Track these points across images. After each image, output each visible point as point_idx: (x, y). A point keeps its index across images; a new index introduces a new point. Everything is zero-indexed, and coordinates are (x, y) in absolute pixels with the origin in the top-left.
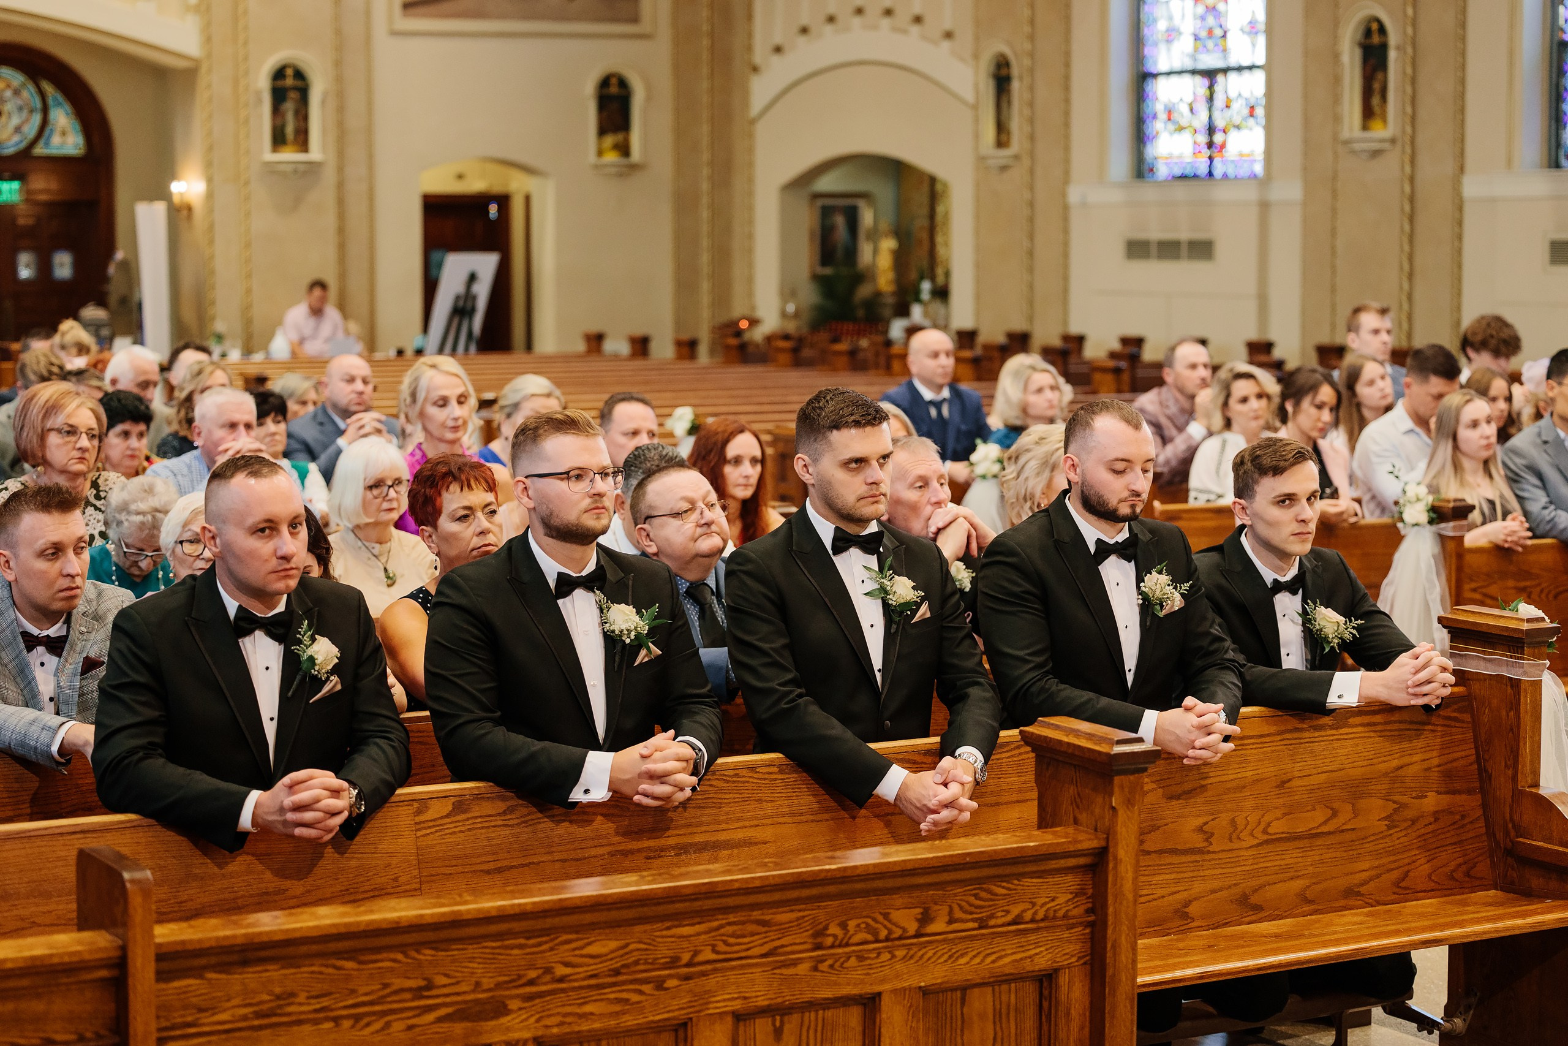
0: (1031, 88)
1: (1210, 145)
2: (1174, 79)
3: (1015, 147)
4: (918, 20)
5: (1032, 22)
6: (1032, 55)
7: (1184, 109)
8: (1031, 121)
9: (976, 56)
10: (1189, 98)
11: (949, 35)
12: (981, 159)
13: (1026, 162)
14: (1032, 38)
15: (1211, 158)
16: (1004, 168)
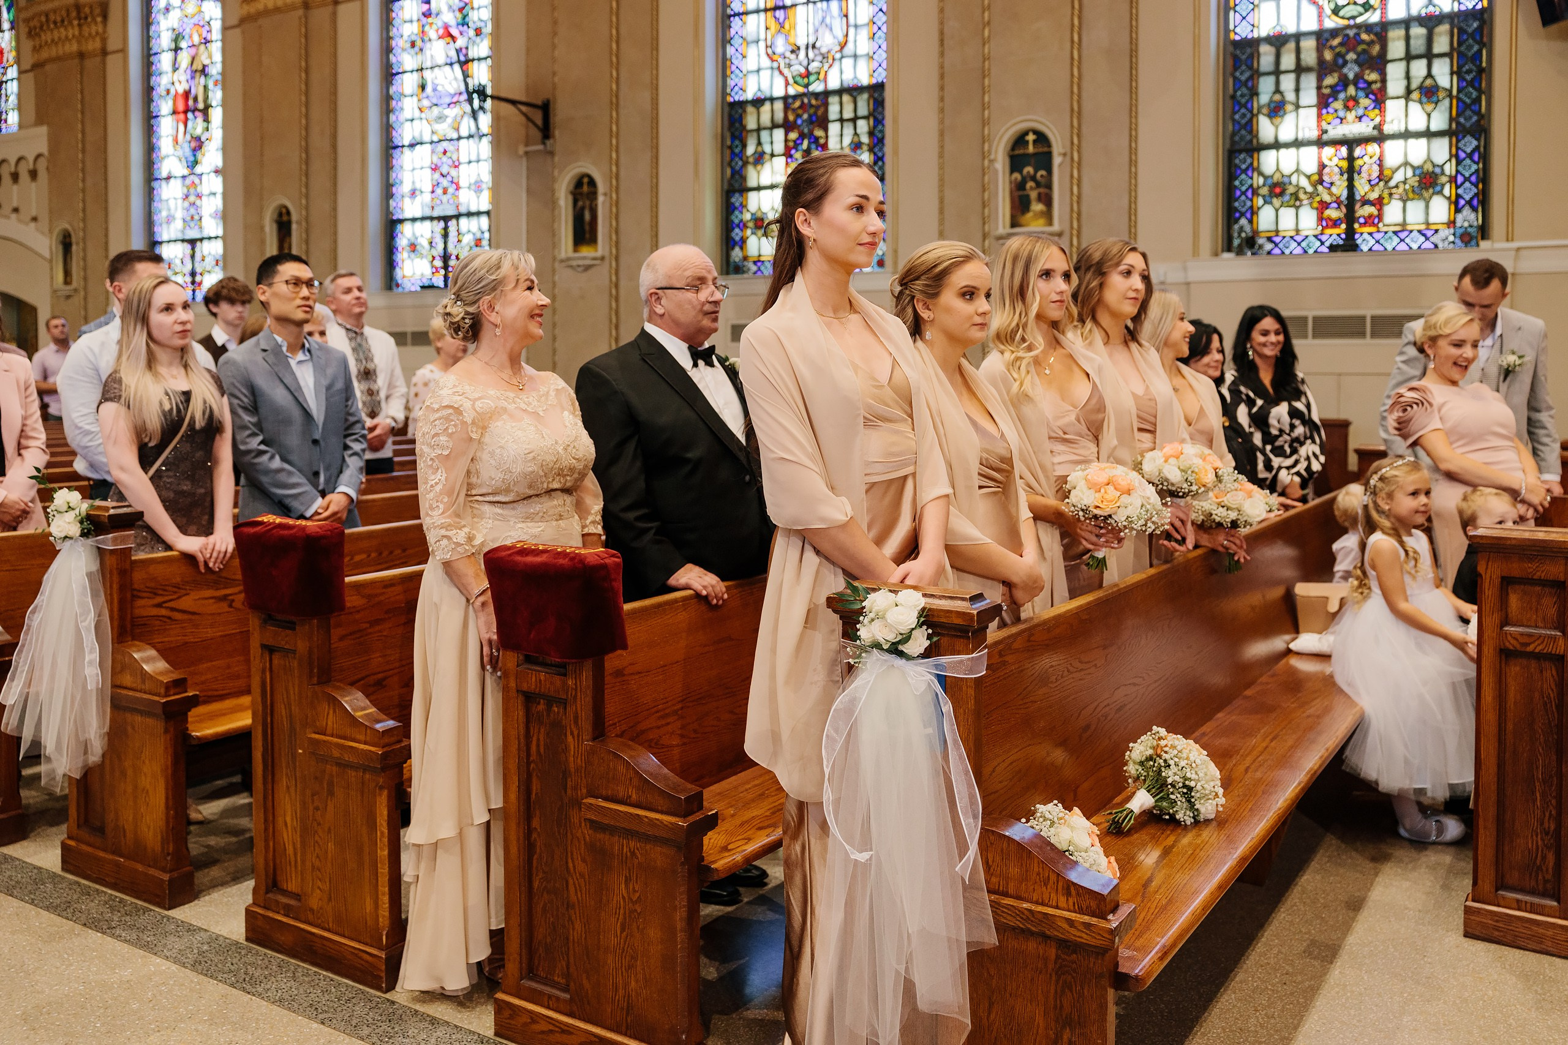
0: (84, 250)
1: (193, 283)
2: (172, 245)
3: (75, 284)
4: (16, 210)
5: (84, 210)
6: (84, 230)
7: (178, 262)
8: (85, 269)
9: (51, 231)
10: (180, 256)
11: (35, 219)
12: (55, 291)
13: (82, 293)
14: (84, 220)
15: (194, 291)
16: (68, 297)
